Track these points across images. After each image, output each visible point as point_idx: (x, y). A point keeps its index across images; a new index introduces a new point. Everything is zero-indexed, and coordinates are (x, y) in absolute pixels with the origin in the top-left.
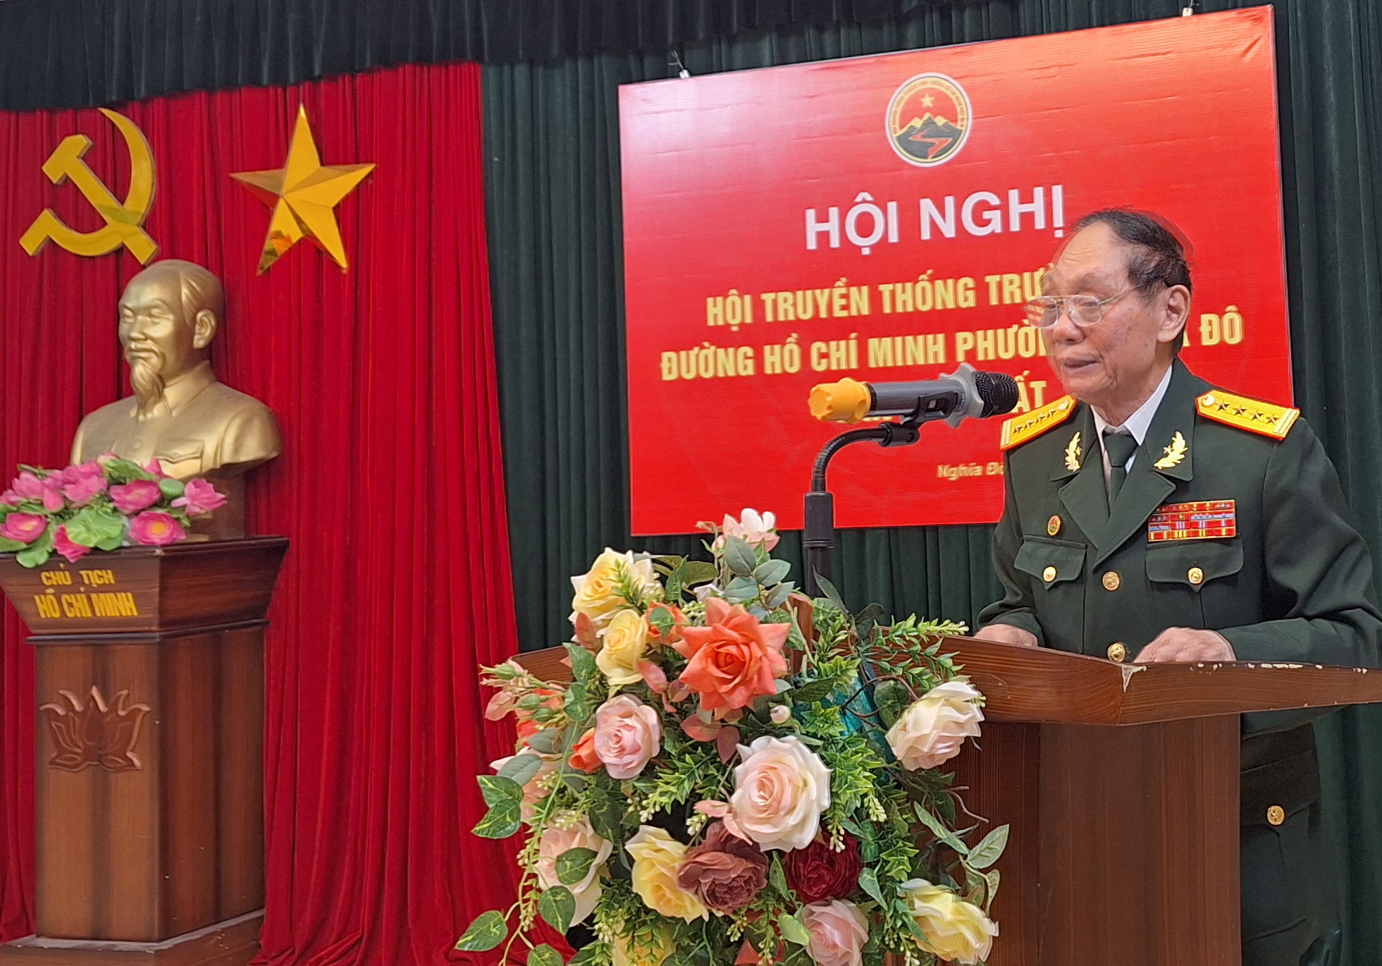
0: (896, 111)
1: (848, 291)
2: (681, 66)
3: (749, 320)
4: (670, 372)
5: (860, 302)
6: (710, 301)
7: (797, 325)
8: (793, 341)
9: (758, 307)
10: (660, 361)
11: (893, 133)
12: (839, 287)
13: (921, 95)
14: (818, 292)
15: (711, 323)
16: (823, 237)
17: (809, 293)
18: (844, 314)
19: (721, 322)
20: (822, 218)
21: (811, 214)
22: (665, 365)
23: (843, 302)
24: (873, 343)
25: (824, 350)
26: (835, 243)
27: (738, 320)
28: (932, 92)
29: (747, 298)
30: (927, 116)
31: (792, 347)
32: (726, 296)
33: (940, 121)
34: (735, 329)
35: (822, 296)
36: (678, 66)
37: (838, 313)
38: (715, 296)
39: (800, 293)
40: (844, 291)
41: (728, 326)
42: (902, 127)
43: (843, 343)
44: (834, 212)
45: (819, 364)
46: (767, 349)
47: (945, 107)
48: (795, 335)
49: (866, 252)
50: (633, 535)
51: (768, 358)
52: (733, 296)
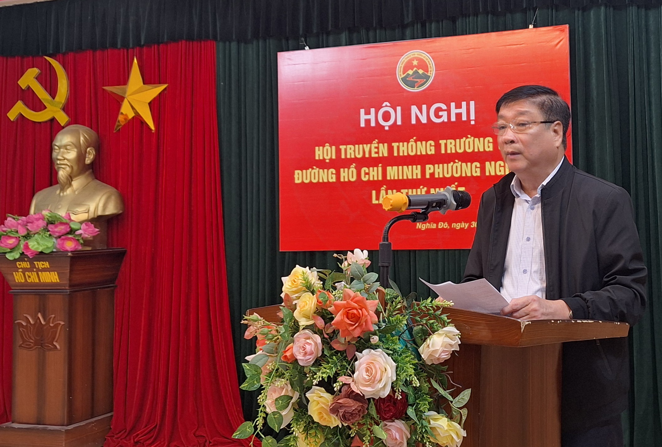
0: (401, 67)
1: (378, 145)
2: (305, 44)
3: (334, 157)
4: (298, 179)
5: (384, 150)
6: (317, 148)
7: (355, 160)
8: (353, 167)
9: (338, 151)
10: (294, 174)
11: (400, 76)
12: (375, 143)
13: (413, 59)
14: (365, 145)
15: (317, 158)
16: (368, 121)
17: (361, 146)
18: (376, 155)
19: (321, 158)
20: (368, 113)
21: (362, 111)
22: (296, 176)
23: (376, 150)
24: (389, 168)
25: (367, 171)
26: (373, 124)
27: (329, 157)
28: (418, 59)
29: (334, 147)
30: (415, 69)
31: (353, 169)
32: (324, 146)
33: (421, 71)
34: (327, 161)
35: (367, 147)
36: (304, 44)
37: (374, 155)
38: (319, 146)
39: (357, 146)
40: (376, 145)
41: (324, 159)
42: (404, 74)
43: (375, 168)
44: (373, 110)
45: (365, 177)
46: (342, 170)
47: (423, 65)
48: (354, 164)
49: (387, 128)
50: (280, 251)
51: (342, 174)
52: (327, 146)
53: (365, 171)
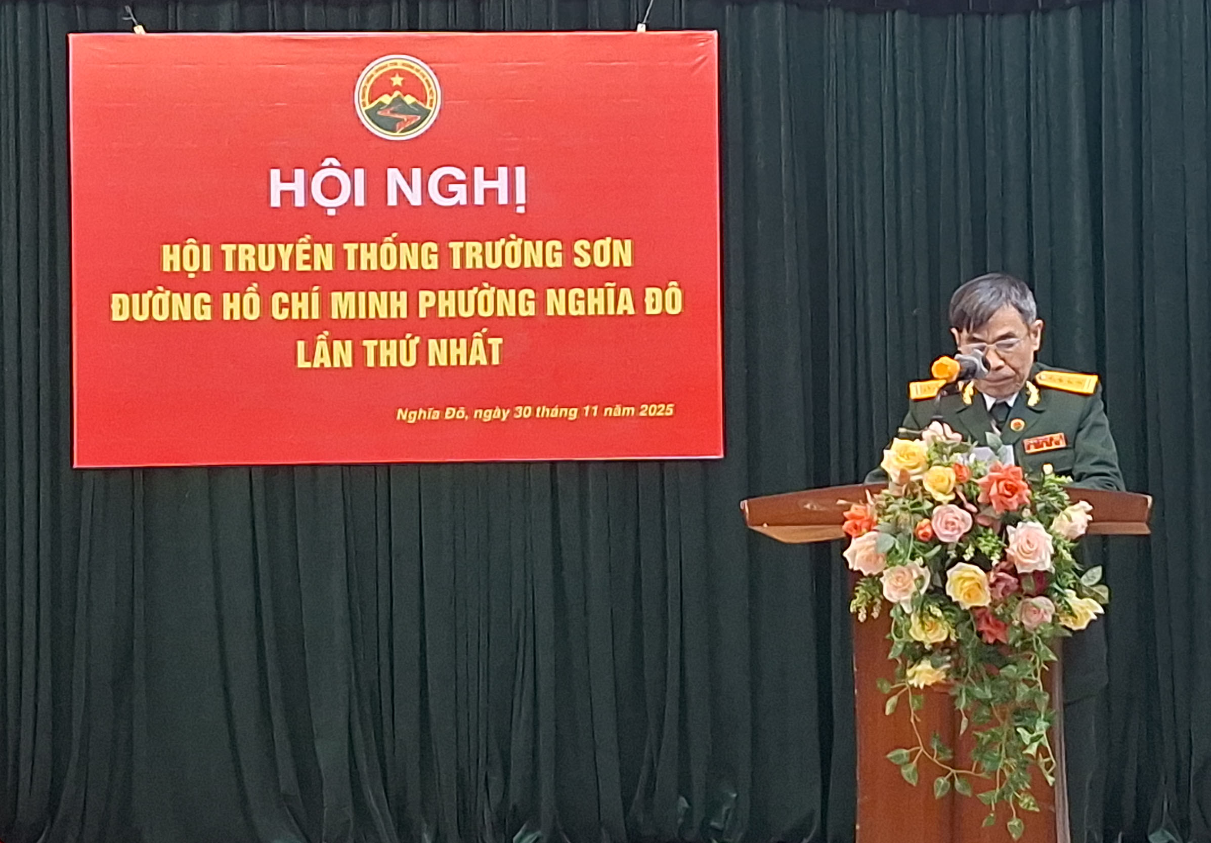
0: (365, 87)
1: (312, 248)
2: (134, 20)
3: (207, 268)
4: (121, 313)
5: (324, 257)
6: (166, 248)
7: (257, 276)
8: (254, 290)
9: (218, 257)
10: (110, 302)
11: (362, 106)
12: (303, 243)
13: (393, 73)
14: (281, 247)
15: (166, 268)
16: (287, 196)
17: (272, 247)
18: (308, 268)
19: (177, 268)
20: (287, 178)
21: (275, 174)
22: (115, 307)
23: (307, 257)
24: (336, 296)
25: (286, 299)
26: (300, 202)
27: (196, 267)
28: (401, 73)
29: (206, 248)
30: (397, 94)
31: (252, 295)
32: (183, 244)
33: (409, 100)
34: (191, 276)
35: (285, 252)
36: (132, 20)
37: (301, 267)
38: (172, 244)
39: (262, 247)
40: (308, 247)
41: (184, 272)
42: (371, 102)
43: (305, 295)
44: (299, 174)
45: (280, 312)
46: (226, 296)
47: (413, 85)
48: (255, 285)
49: (332, 212)
50: (75, 466)
51: (227, 306)
52: (191, 246)
53: (280, 299)
